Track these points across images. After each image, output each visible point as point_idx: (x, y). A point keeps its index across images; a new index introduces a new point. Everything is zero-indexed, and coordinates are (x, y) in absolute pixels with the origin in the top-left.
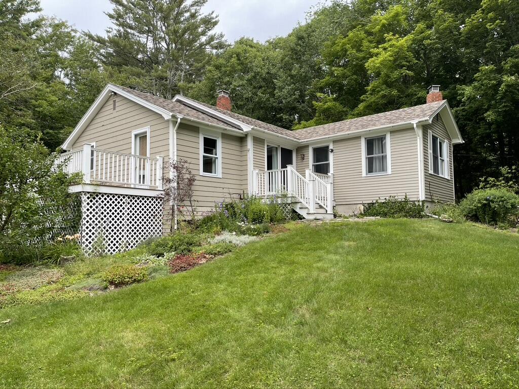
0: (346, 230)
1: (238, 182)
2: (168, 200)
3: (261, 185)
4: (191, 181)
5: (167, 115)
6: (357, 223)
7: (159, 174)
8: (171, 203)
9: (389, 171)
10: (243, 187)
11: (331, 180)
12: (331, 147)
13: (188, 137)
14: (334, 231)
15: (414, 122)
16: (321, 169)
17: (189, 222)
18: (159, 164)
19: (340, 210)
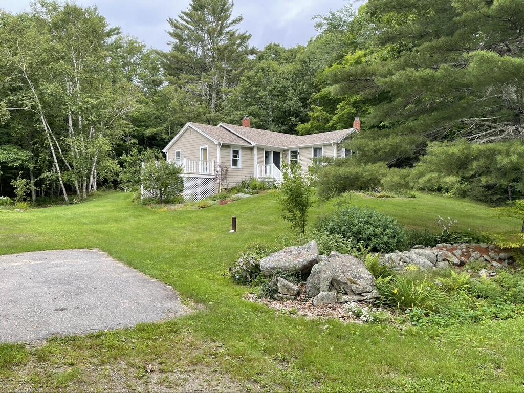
1: (250, 170)
2: (217, 180)
3: (261, 171)
4: (227, 171)
5: (216, 142)
7: (213, 169)
8: (218, 181)
10: (252, 173)
12: (298, 152)
13: (225, 150)
15: (332, 142)
17: (226, 189)
18: (213, 164)
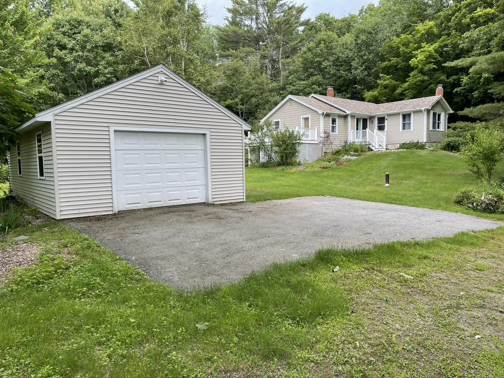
0: (390, 154)
2: (320, 145)
3: (354, 136)
4: (328, 136)
5: (320, 112)
6: (395, 152)
7: (316, 134)
9: (412, 129)
10: (346, 138)
11: (386, 133)
12: (386, 118)
13: (327, 119)
14: (385, 155)
15: (423, 109)
16: (381, 128)
18: (316, 131)
19: (390, 147)
